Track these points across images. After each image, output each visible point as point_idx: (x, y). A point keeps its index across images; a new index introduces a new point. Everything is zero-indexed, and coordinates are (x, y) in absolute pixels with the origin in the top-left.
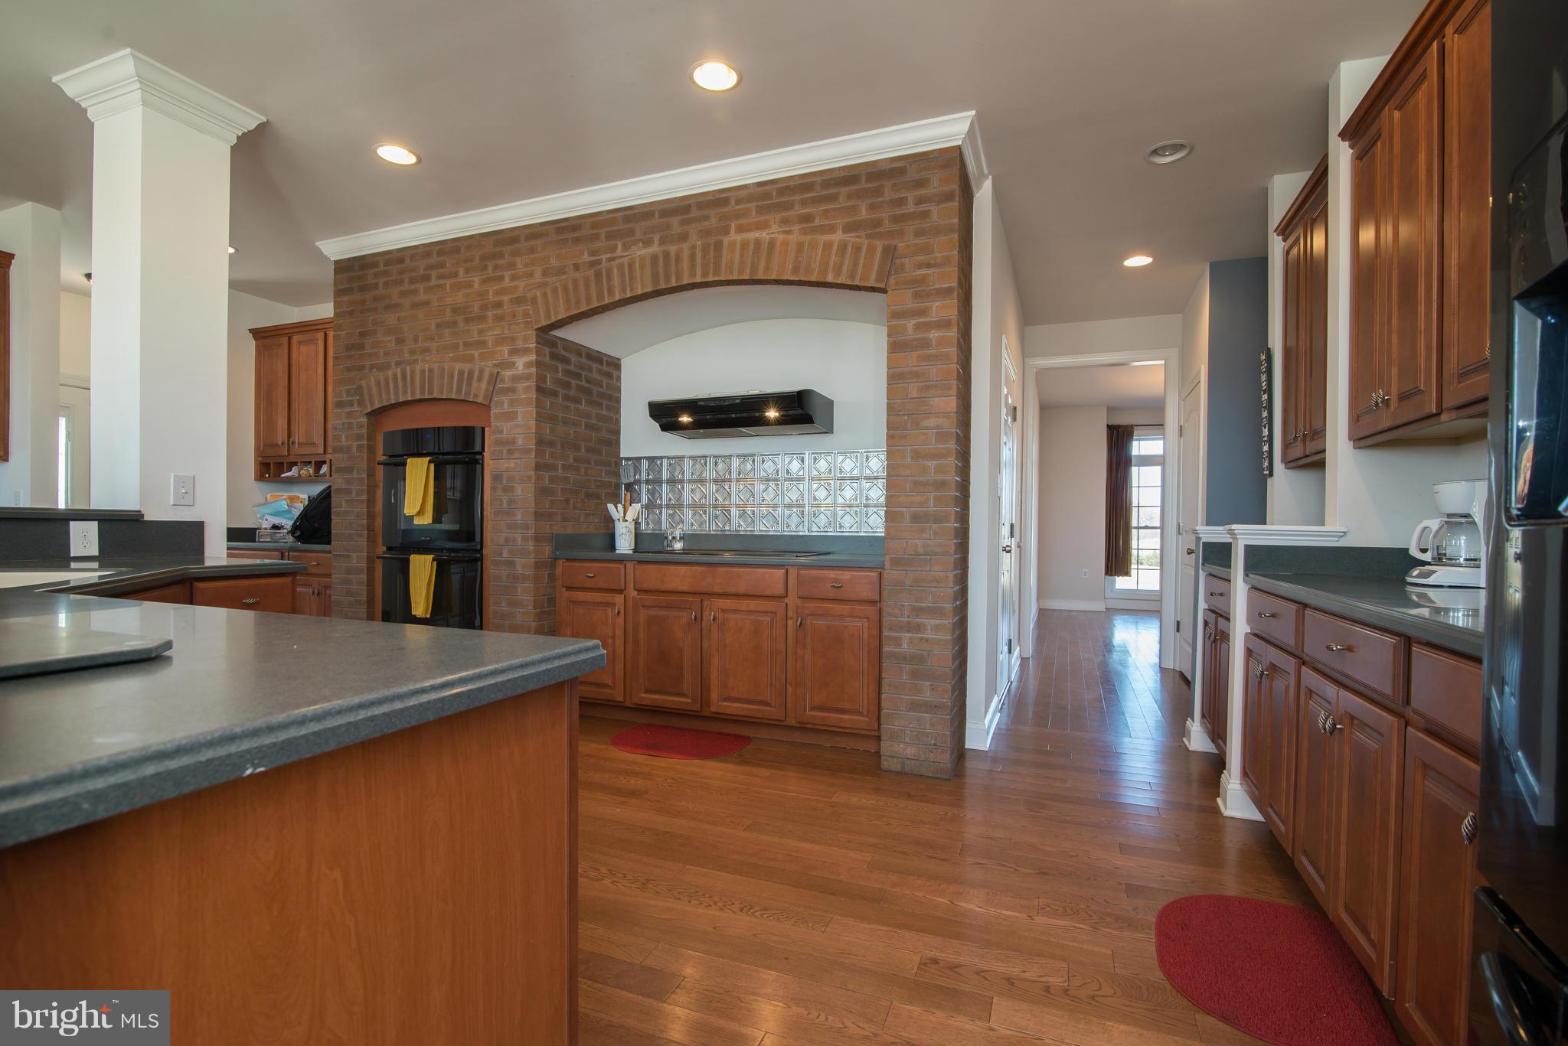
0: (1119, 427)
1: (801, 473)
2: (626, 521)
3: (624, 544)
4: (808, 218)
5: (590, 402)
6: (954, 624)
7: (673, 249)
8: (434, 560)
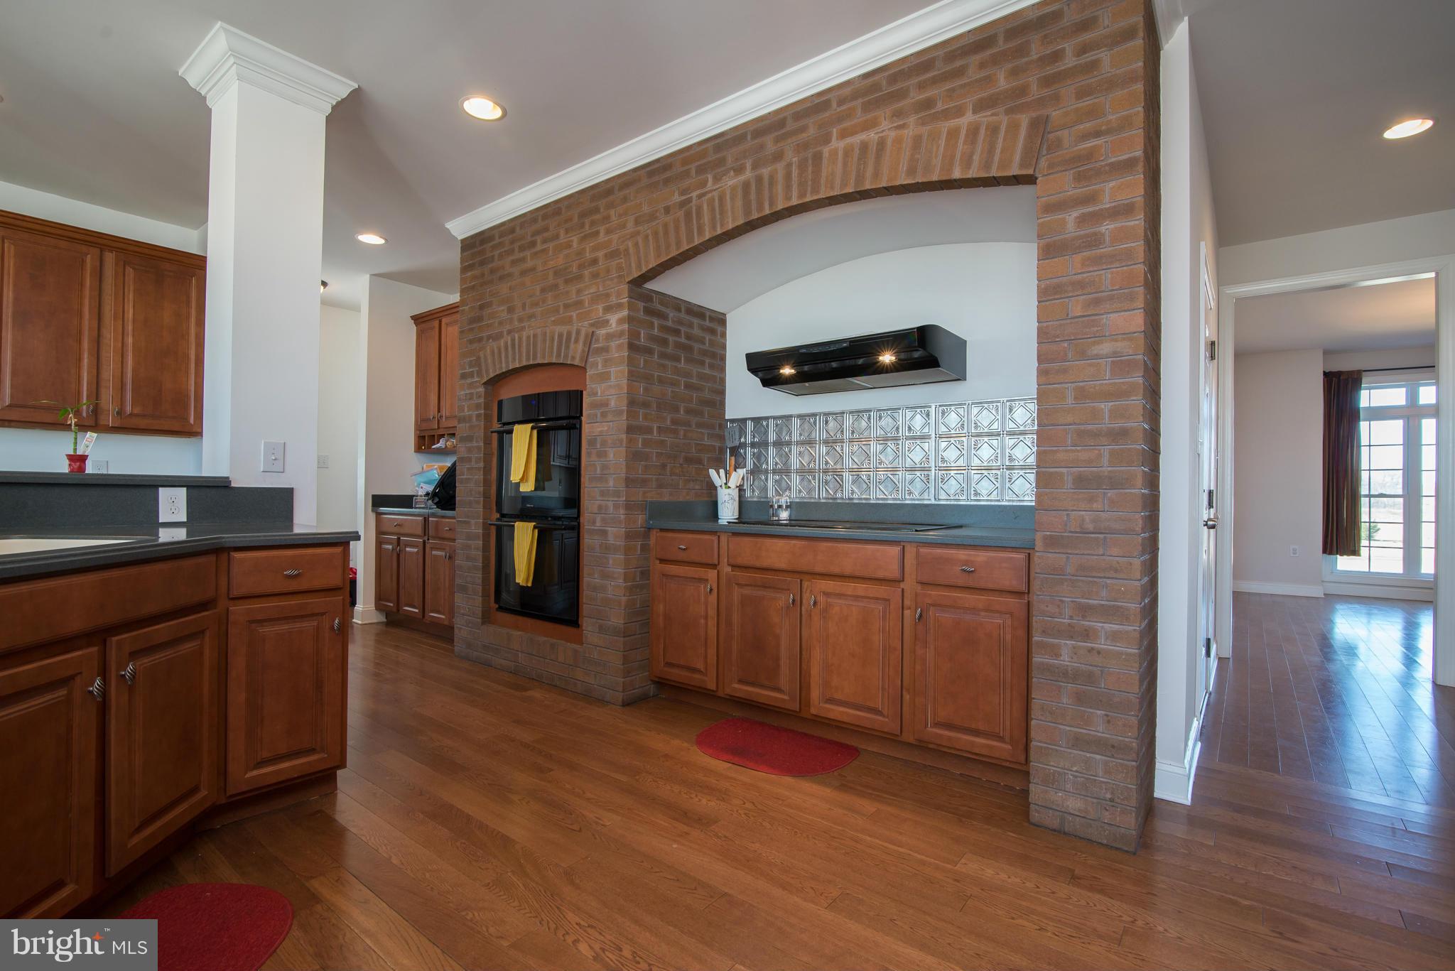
0: (1339, 374)
1: (926, 430)
2: (729, 487)
3: (728, 512)
4: (928, 104)
5: (690, 360)
6: (1141, 632)
7: (765, 171)
8: (535, 527)
